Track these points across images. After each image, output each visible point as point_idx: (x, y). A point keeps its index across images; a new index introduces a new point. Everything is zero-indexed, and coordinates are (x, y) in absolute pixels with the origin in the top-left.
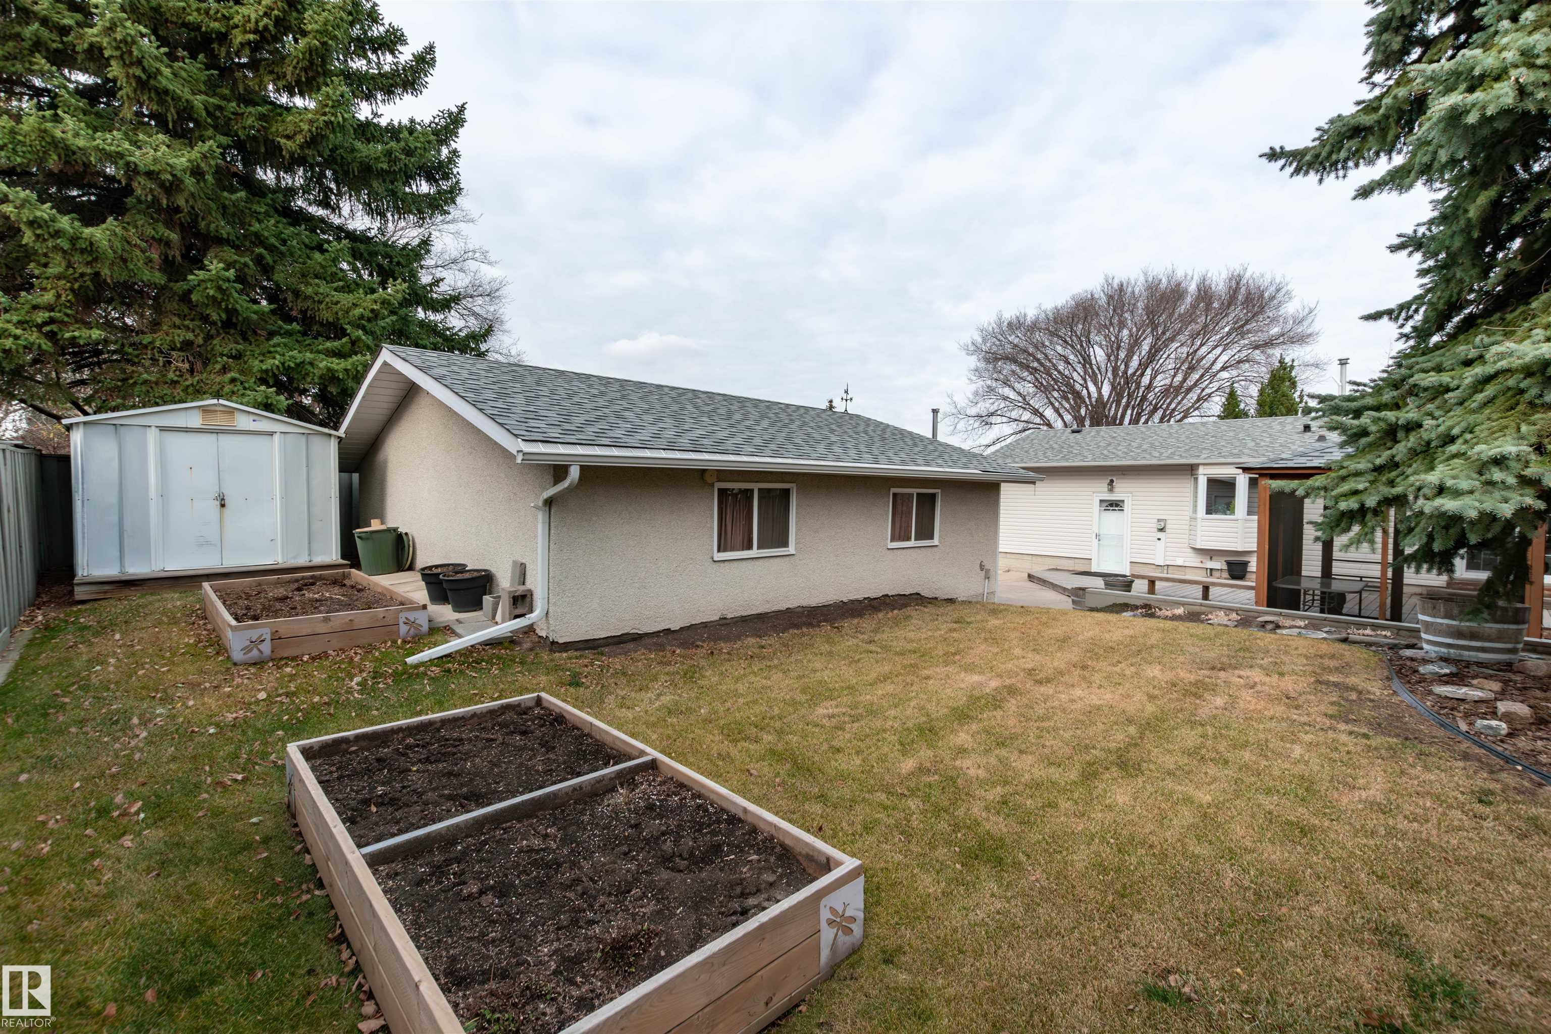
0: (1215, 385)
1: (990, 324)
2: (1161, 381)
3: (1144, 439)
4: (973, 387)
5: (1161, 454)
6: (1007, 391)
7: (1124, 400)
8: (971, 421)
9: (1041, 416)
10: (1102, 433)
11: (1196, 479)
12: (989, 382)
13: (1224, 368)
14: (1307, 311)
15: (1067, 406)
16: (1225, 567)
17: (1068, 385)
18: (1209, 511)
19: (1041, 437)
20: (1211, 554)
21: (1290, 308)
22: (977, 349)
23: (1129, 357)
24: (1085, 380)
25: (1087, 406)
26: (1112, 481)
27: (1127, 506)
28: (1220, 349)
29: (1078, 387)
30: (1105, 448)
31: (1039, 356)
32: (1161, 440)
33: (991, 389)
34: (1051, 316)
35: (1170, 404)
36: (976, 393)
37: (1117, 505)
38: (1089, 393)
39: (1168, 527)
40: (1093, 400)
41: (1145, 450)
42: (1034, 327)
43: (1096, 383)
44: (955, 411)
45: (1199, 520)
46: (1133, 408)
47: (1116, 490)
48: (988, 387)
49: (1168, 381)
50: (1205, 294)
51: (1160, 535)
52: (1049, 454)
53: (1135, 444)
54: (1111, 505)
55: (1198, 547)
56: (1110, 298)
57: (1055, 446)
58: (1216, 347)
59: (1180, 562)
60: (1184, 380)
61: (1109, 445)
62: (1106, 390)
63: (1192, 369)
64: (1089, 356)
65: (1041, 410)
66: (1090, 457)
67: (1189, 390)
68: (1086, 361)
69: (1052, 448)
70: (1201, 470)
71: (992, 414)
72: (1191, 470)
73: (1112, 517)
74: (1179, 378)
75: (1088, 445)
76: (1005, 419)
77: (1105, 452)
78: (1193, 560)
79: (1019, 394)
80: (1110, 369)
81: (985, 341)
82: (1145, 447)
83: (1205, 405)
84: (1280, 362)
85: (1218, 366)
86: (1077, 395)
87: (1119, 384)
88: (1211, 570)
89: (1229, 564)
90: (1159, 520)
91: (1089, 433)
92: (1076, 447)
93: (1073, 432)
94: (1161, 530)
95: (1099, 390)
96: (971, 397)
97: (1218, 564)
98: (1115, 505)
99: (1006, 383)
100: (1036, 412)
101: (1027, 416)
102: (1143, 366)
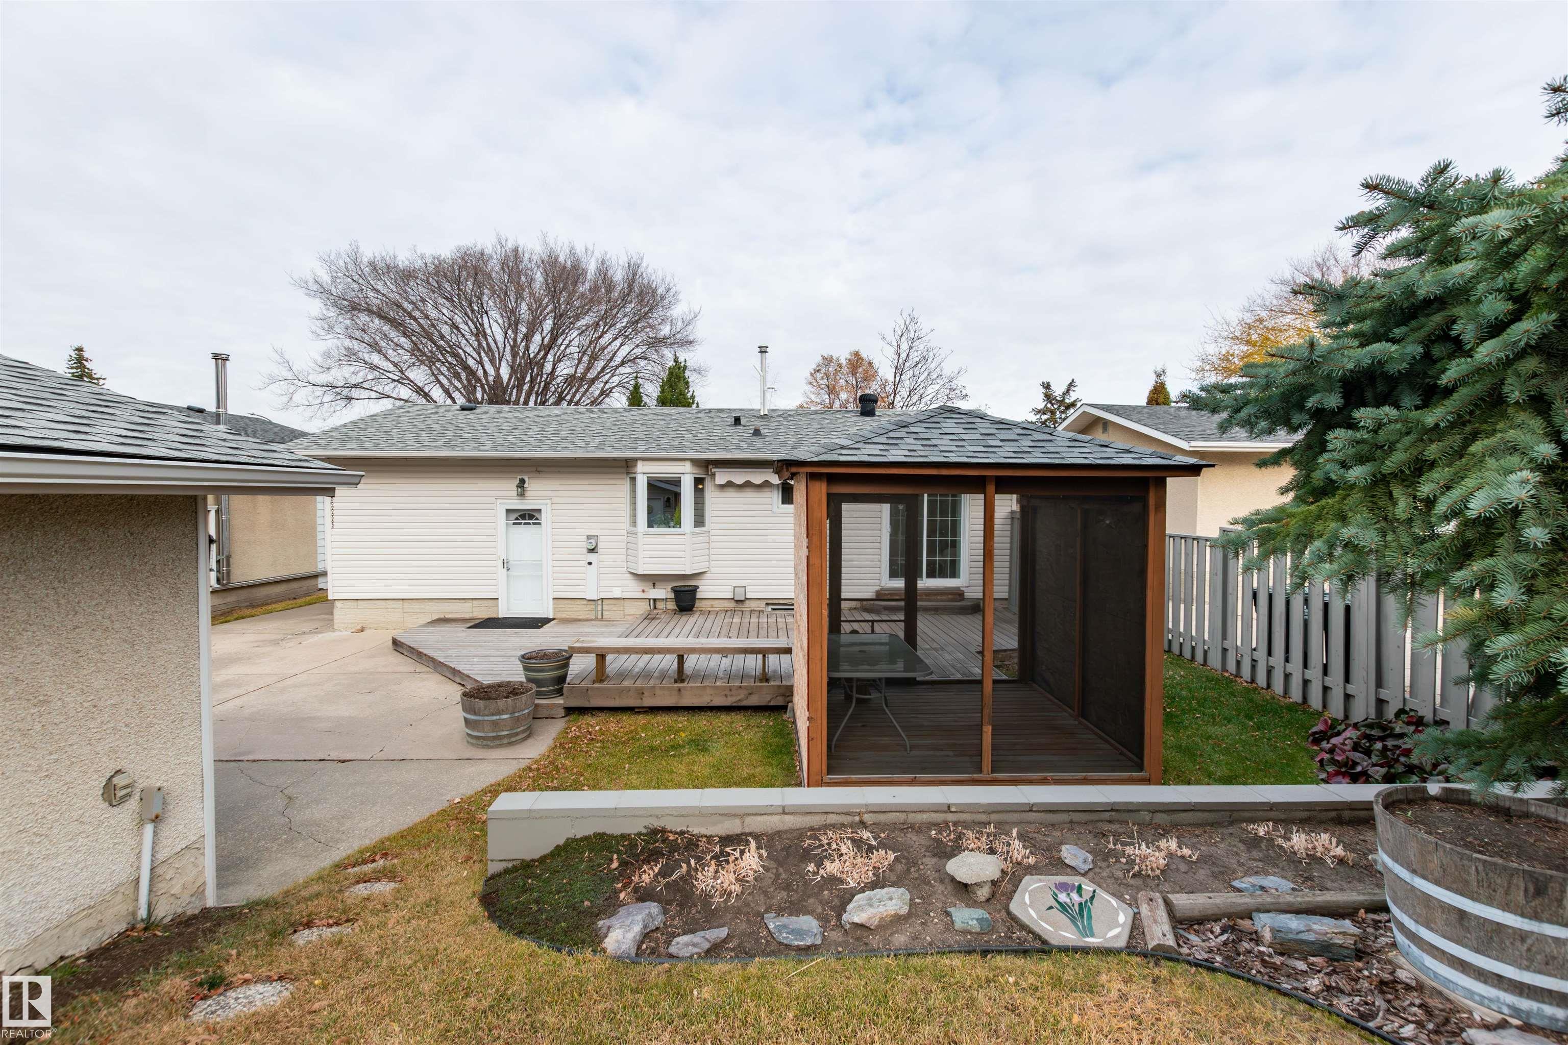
0: (616, 379)
1: (339, 255)
2: (565, 369)
3: (561, 424)
4: (322, 346)
5: (587, 443)
6: (376, 359)
7: (526, 387)
8: (319, 391)
9: (426, 396)
10: (504, 413)
11: (633, 480)
12: (348, 343)
13: (623, 363)
14: (692, 315)
15: (459, 386)
16: (672, 596)
17: (456, 356)
18: (650, 525)
19: (413, 412)
20: (654, 580)
21: (678, 311)
22: (324, 292)
23: (528, 337)
24: (479, 354)
25: (482, 386)
26: (522, 481)
27: (545, 518)
28: (619, 341)
29: (471, 362)
30: (510, 433)
31: (416, 314)
32: (583, 426)
33: (351, 354)
34: (431, 268)
35: (574, 396)
36: (327, 355)
37: (531, 517)
38: (485, 372)
39: (600, 546)
40: (491, 379)
41: (566, 438)
42: (406, 276)
43: (492, 362)
44: (289, 375)
45: (640, 536)
46: (537, 393)
47: (528, 494)
48: (348, 349)
49: (572, 371)
50: (605, 280)
51: (592, 557)
52: (424, 436)
53: (550, 430)
54: (523, 517)
55: (640, 572)
56: (504, 264)
57: (435, 426)
58: (615, 339)
59: (617, 593)
60: (588, 369)
61: (515, 428)
62: (505, 372)
63: (594, 358)
64: (482, 325)
65: (426, 389)
66: (489, 445)
67: (593, 381)
68: (480, 333)
69: (431, 429)
70: (641, 467)
71: (356, 386)
72: (625, 466)
73: (525, 532)
74: (581, 369)
75: (485, 428)
76: (374, 395)
77: (510, 438)
78: (633, 589)
79: (395, 365)
80: (508, 349)
81: (334, 279)
82: (564, 433)
83: (607, 400)
84: (675, 361)
85: (618, 359)
86: (471, 372)
87: (520, 364)
88: (655, 600)
89: (675, 591)
90: (589, 537)
91: (487, 412)
92: (468, 429)
93: (464, 409)
94: (592, 551)
95: (497, 370)
96: (320, 360)
97: (662, 592)
98: (528, 517)
99: (375, 347)
100: (420, 391)
101: (405, 392)
102: (546, 348)
